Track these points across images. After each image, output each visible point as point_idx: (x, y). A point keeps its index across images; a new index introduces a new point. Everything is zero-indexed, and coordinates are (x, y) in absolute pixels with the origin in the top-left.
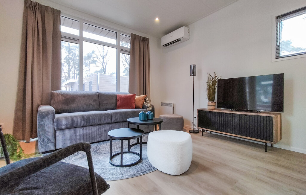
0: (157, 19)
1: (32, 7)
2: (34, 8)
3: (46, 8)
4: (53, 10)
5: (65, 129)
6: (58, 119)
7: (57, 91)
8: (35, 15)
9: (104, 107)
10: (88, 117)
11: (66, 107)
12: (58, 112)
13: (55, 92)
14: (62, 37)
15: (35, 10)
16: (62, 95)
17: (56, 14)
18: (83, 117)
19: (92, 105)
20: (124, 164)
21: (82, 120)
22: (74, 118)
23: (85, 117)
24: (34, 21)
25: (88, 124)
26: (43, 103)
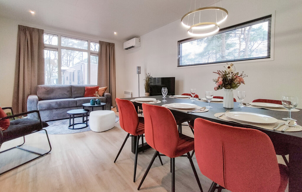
0: (115, 33)
1: (24, 30)
2: (25, 30)
3: (34, 29)
4: (38, 30)
5: (44, 110)
6: (40, 104)
7: (41, 85)
8: (26, 35)
9: (75, 96)
10: (60, 102)
11: (47, 96)
12: (40, 99)
13: (40, 86)
14: (45, 47)
15: (25, 32)
16: (45, 88)
17: (41, 32)
18: (56, 102)
19: (66, 94)
20: (74, 128)
21: (56, 104)
22: (51, 103)
23: (58, 102)
24: (25, 39)
25: (60, 107)
26: (32, 93)
